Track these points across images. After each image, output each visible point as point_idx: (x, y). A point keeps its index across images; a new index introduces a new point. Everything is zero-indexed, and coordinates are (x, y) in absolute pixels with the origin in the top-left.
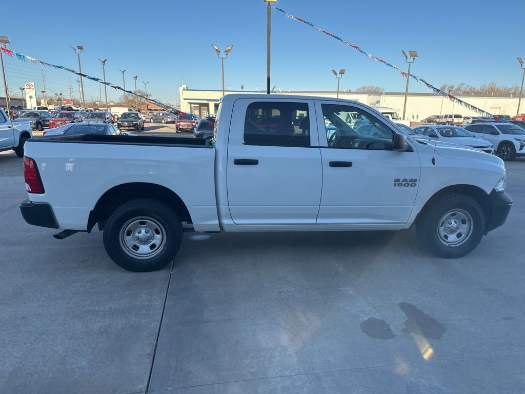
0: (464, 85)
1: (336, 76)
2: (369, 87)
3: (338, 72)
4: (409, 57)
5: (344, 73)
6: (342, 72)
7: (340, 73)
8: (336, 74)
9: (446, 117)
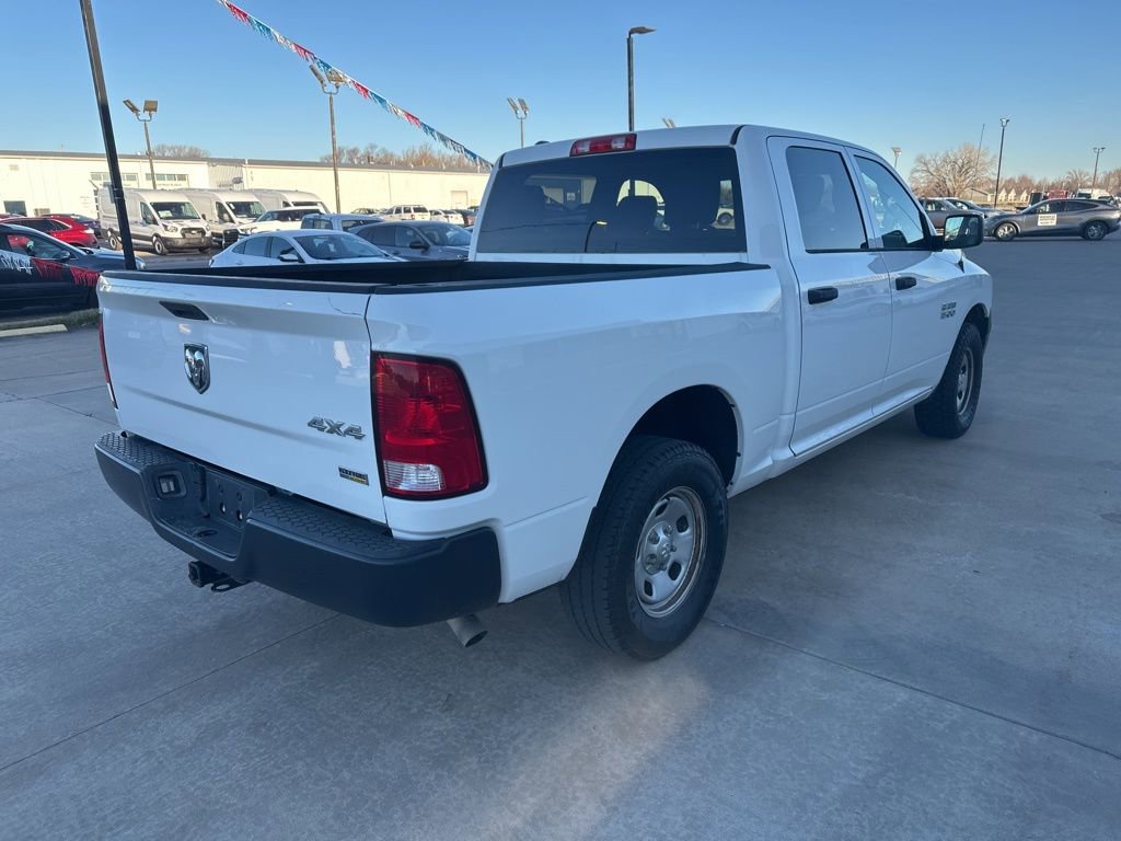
0: (376, 147)
1: (137, 115)
2: (173, 148)
3: (140, 106)
4: (326, 82)
5: (155, 110)
6: (151, 107)
7: (145, 109)
8: (134, 109)
9: (398, 211)
